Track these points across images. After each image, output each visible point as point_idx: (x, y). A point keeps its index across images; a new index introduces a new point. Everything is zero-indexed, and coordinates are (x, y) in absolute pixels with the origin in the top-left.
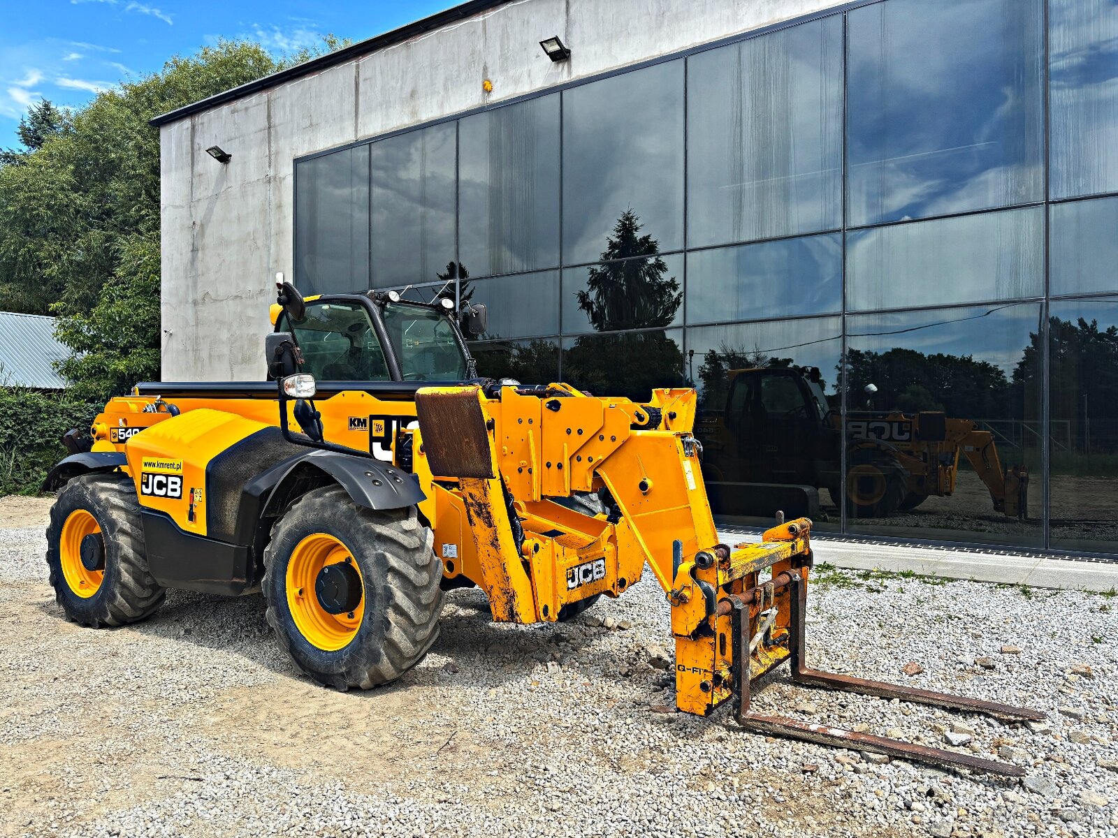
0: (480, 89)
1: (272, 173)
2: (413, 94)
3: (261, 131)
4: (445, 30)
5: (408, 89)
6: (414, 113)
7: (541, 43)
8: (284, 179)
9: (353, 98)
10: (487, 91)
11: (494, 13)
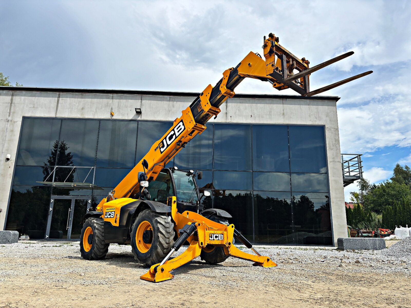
0: (110, 114)
1: (10, 118)
2: (83, 109)
3: (6, 103)
4: (98, 94)
5: (81, 107)
6: (82, 114)
7: (135, 109)
8: (16, 122)
9: (56, 104)
10: (112, 115)
11: (116, 95)
